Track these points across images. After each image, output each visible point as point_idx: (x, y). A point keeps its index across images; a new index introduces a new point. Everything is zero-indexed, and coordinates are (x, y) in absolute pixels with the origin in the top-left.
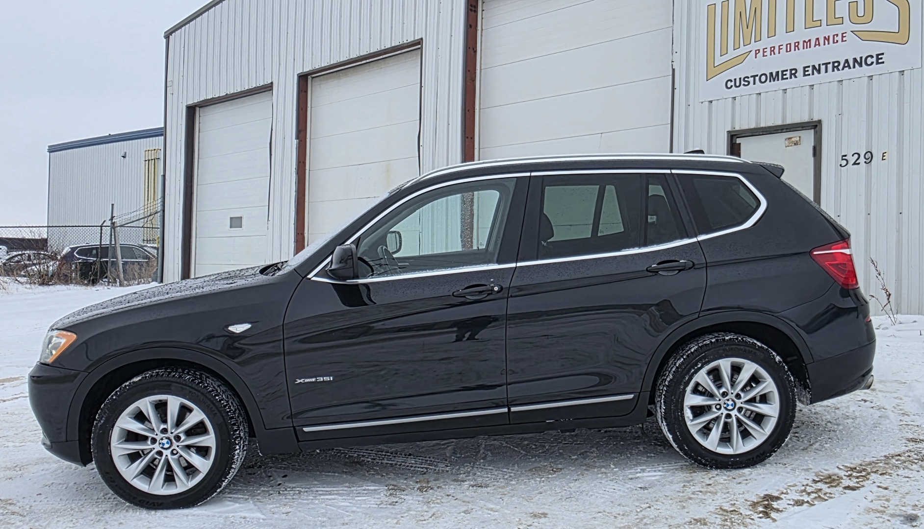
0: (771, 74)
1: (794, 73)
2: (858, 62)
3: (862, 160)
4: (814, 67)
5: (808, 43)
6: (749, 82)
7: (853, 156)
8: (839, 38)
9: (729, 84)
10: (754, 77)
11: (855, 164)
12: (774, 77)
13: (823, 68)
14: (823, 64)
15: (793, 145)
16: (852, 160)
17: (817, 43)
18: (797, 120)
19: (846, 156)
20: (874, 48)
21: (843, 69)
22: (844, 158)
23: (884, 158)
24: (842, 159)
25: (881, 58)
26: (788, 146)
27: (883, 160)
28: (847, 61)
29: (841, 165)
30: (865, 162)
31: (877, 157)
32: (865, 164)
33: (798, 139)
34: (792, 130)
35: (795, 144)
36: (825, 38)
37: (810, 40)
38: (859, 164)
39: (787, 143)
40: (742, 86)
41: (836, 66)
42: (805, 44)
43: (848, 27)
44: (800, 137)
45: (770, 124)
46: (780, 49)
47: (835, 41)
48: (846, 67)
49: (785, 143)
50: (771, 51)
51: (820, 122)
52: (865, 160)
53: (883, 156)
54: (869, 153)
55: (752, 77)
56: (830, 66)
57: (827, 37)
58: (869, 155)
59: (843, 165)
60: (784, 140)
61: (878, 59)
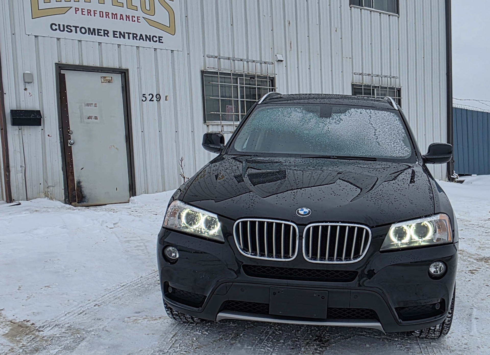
0: (89, 29)
1: (106, 33)
2: (149, 38)
3: (155, 98)
4: (120, 33)
5: (116, 16)
6: (71, 31)
7: (149, 95)
8: (136, 19)
9: (54, 27)
10: (76, 27)
11: (150, 100)
12: (92, 32)
13: (126, 35)
14: (127, 33)
15: (107, 82)
16: (149, 98)
17: (122, 18)
18: (111, 66)
19: (145, 95)
20: (158, 33)
21: (139, 40)
22: (144, 96)
23: (167, 99)
24: (143, 97)
25: (161, 40)
26: (104, 82)
27: (166, 100)
28: (141, 35)
29: (142, 100)
30: (157, 100)
31: (163, 98)
32: (156, 101)
33: (110, 78)
34: (105, 72)
35: (108, 82)
36: (126, 16)
37: (116, 14)
38: (153, 101)
39: (102, 80)
40: (65, 31)
41: (135, 36)
42: (113, 16)
43: (139, 13)
44: (112, 77)
45: (91, 65)
46: (95, 13)
47: (133, 21)
48: (141, 39)
49: (101, 80)
50: (88, 13)
51: (127, 70)
52: (156, 99)
53: (166, 98)
54: (158, 95)
55: (73, 26)
56: (131, 36)
57: (128, 16)
58: (158, 96)
59: (144, 100)
60: (100, 78)
61: (159, 40)
